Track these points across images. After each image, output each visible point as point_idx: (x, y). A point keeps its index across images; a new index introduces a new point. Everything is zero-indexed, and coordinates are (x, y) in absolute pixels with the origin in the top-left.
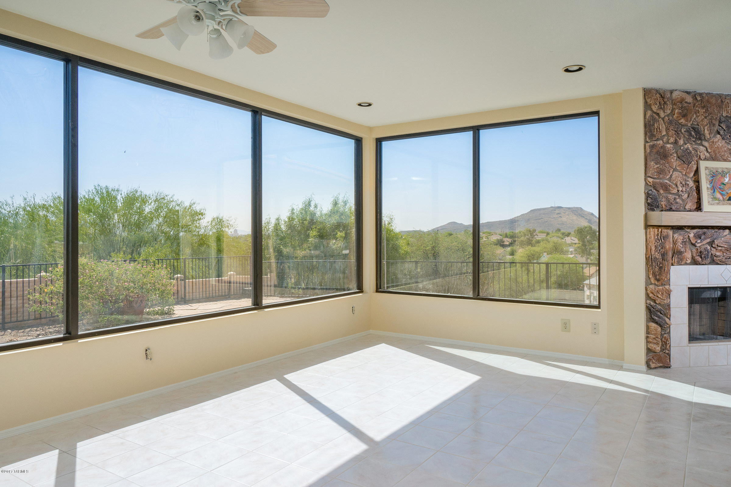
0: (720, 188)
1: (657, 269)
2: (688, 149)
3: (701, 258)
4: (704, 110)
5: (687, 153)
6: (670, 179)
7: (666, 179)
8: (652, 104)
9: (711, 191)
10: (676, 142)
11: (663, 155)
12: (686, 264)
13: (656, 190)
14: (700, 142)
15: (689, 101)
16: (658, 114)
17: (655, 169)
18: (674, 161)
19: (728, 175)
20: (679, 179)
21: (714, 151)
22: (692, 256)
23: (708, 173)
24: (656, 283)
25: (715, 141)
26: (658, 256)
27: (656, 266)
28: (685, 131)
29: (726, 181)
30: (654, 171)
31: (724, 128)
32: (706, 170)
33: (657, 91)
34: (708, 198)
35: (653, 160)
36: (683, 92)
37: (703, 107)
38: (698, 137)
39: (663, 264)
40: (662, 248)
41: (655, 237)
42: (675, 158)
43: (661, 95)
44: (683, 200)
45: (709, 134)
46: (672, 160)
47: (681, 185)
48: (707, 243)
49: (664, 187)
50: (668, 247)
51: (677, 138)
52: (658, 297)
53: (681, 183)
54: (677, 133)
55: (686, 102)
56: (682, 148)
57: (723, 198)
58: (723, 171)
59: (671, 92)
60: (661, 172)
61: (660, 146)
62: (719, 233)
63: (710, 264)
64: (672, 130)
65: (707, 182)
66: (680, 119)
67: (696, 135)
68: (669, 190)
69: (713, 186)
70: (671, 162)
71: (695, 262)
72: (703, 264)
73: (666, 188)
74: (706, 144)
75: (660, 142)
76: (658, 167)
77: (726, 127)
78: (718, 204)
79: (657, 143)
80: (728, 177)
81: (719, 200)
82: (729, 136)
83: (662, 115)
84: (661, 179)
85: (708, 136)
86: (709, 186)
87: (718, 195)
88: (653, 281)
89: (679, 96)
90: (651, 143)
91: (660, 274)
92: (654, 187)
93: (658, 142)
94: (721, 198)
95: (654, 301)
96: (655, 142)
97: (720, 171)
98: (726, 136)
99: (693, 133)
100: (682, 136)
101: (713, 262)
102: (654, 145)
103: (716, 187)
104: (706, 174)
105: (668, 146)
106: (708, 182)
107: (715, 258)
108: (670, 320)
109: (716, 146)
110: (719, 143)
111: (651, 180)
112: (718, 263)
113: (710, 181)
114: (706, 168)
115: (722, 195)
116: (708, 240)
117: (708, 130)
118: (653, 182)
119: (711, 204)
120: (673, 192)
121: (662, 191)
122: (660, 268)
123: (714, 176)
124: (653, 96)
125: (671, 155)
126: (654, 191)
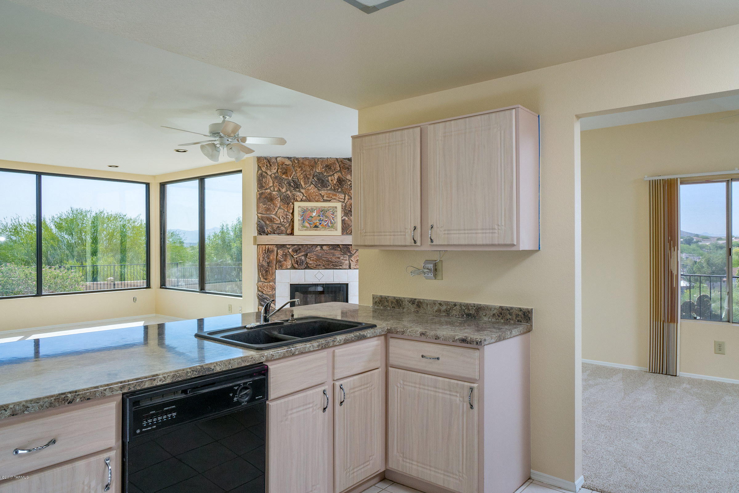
0: (308, 220)
1: (264, 272)
2: (288, 194)
3: (298, 265)
4: (300, 169)
5: (288, 197)
6: (276, 214)
7: (273, 214)
8: (262, 166)
9: (300, 222)
10: (279, 190)
11: (271, 199)
12: (287, 269)
13: (263, 221)
14: (298, 190)
15: (287, 164)
16: (266, 173)
17: (263, 208)
18: (278, 202)
19: (315, 211)
20: (281, 214)
21: (308, 195)
22: (292, 263)
23: (300, 210)
24: (265, 281)
25: (309, 189)
26: (265, 264)
27: (263, 270)
28: (286, 183)
29: (313, 215)
30: (263, 209)
31: (316, 180)
32: (298, 208)
33: (266, 158)
34: (299, 226)
35: (262, 202)
36: (284, 158)
37: (300, 167)
38: (296, 187)
39: (268, 269)
40: (268, 259)
41: (262, 251)
42: (279, 201)
43: (268, 161)
44: (285, 228)
45: (304, 184)
46: (276, 202)
47: (283, 218)
48: (302, 255)
49: (269, 220)
50: (272, 258)
51: (280, 188)
52: (264, 290)
53: (283, 216)
54: (281, 184)
55: (286, 165)
56: (284, 194)
57: (310, 227)
58: (312, 209)
59: (276, 158)
60: (268, 209)
61: (268, 193)
62: (312, 249)
63: (305, 269)
64: (276, 182)
65: (298, 216)
66: (282, 176)
67: (294, 185)
68: (273, 221)
69: (303, 219)
70: (276, 203)
71: (293, 268)
72: (300, 269)
73: (271, 220)
74: (303, 191)
75: (269, 190)
76: (265, 207)
77: (317, 180)
78: (306, 230)
79: (265, 192)
80: (315, 213)
81: (307, 227)
82: (320, 185)
83: (269, 173)
84: (269, 214)
85: (303, 186)
86: (300, 219)
87: (307, 224)
88: (262, 280)
89: (280, 161)
90: (261, 192)
91: (266, 275)
92: (262, 220)
93: (267, 191)
94: (308, 226)
95: (262, 292)
96: (264, 191)
97: (310, 208)
98: (317, 185)
99: (292, 184)
100: (285, 186)
101: (307, 267)
102: (262, 193)
103: (305, 219)
104: (299, 211)
105: (274, 193)
106: (300, 216)
107: (309, 265)
108: (275, 305)
109: (309, 192)
110: (311, 190)
111: (260, 215)
112: (311, 268)
113: (301, 216)
114: (299, 207)
115: (310, 224)
116: (303, 254)
117: (303, 182)
118: (261, 216)
119: (301, 230)
120: (276, 223)
121: (268, 222)
122: (267, 271)
123: (304, 212)
124: (261, 161)
125: (276, 199)
126: (262, 222)
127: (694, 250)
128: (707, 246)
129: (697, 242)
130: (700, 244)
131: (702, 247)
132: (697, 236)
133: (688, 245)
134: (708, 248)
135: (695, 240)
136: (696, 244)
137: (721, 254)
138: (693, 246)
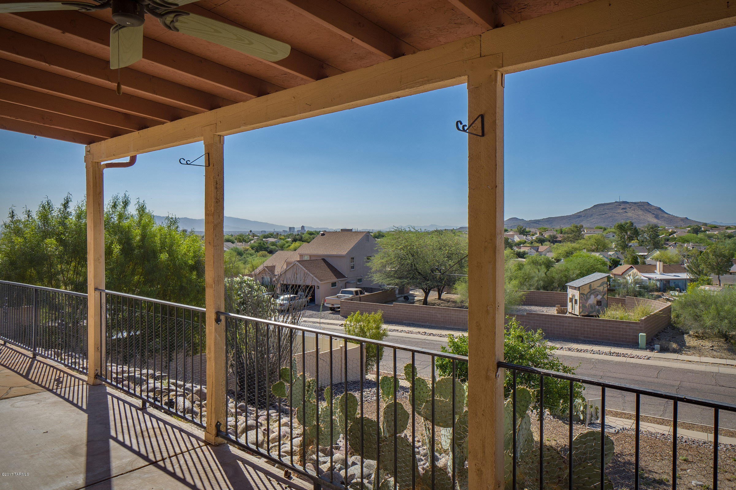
127: (701, 239)
128: (716, 235)
129: (705, 231)
130: (708, 233)
131: (710, 237)
132: (705, 224)
133: (695, 235)
134: (716, 237)
135: (703, 229)
136: (703, 233)
137: (729, 244)
138: (700, 235)
